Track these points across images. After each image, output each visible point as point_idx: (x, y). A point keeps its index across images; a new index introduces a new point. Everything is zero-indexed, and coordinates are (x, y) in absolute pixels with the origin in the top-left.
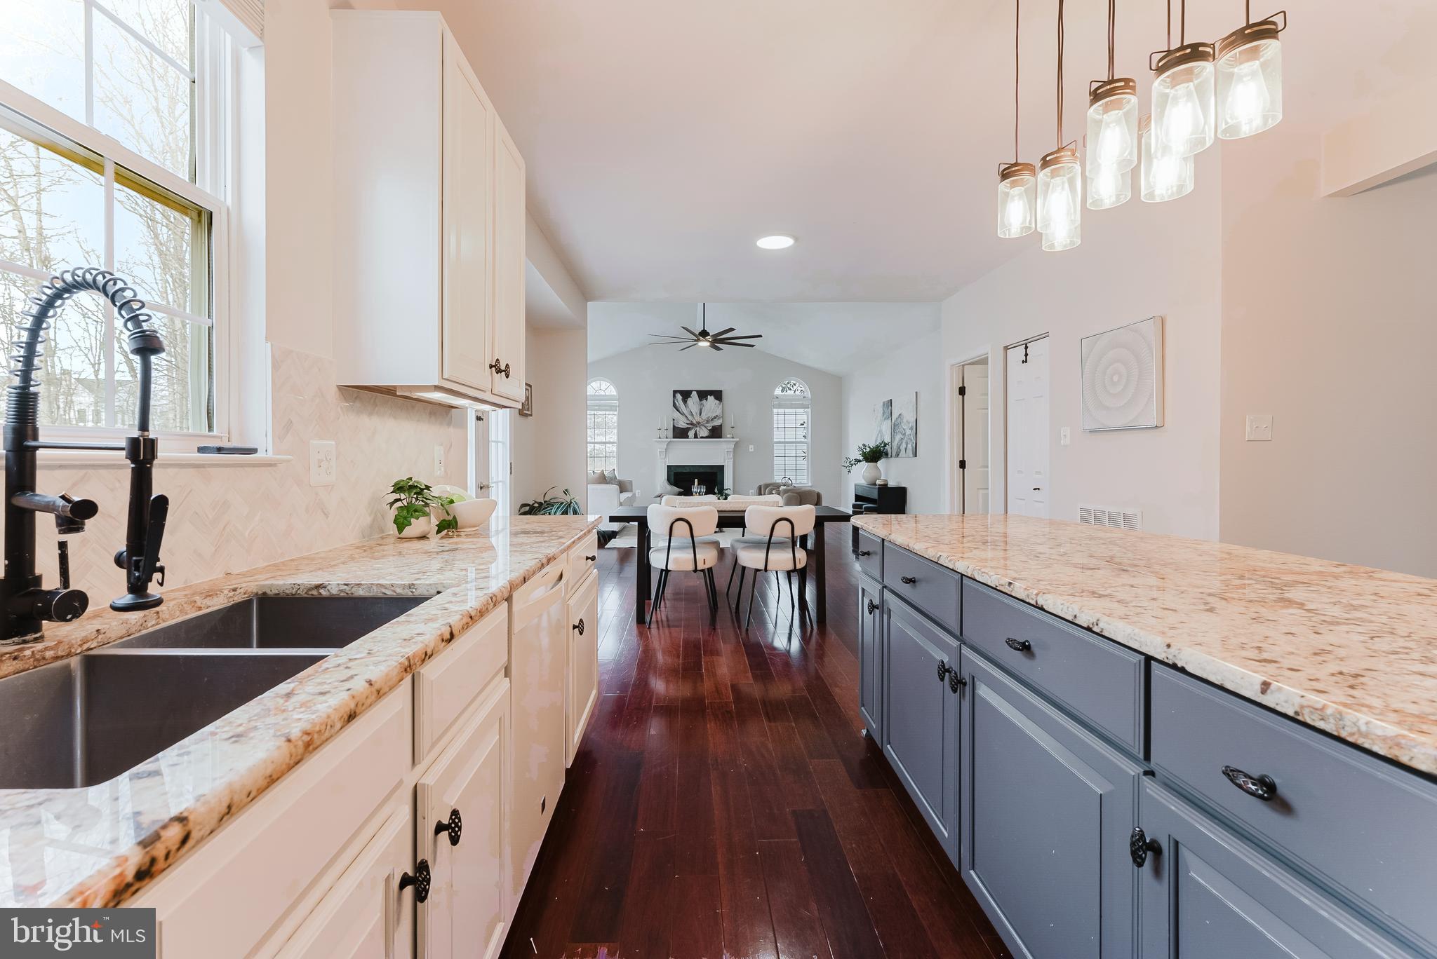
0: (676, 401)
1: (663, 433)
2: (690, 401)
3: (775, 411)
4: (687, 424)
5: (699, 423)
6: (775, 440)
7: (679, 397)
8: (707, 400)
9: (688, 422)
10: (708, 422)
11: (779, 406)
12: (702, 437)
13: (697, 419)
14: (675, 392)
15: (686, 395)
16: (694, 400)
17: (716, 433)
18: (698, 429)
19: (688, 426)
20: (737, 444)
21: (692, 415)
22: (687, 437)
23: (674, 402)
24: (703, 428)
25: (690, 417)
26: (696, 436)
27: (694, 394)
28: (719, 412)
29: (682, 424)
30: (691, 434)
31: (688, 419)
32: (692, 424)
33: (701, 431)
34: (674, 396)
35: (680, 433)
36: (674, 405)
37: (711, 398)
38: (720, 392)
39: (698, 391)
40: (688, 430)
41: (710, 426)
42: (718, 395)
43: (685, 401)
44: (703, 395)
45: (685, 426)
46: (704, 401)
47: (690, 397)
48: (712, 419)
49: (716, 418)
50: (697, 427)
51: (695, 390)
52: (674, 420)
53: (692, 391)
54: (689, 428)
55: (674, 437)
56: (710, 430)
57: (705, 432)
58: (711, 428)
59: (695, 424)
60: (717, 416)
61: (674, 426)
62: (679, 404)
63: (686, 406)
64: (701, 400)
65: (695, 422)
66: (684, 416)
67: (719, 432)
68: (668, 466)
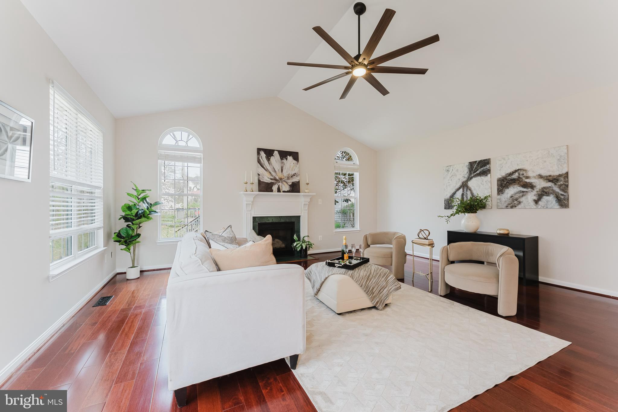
0: (260, 158)
1: (249, 187)
2: (272, 159)
4: (271, 179)
5: (281, 179)
7: (263, 154)
8: (287, 159)
9: (272, 178)
10: (288, 178)
11: (339, 169)
12: (284, 192)
13: (279, 175)
14: (259, 150)
15: (269, 153)
16: (276, 158)
17: (295, 188)
18: (280, 184)
19: (273, 181)
20: (311, 198)
21: (275, 171)
22: (272, 191)
23: (258, 158)
24: (284, 183)
25: (273, 173)
26: (279, 190)
27: (276, 153)
28: (296, 171)
29: (266, 179)
30: (275, 188)
31: (272, 175)
32: (275, 179)
33: (284, 187)
34: (258, 153)
35: (265, 187)
36: (259, 161)
37: (290, 158)
38: (297, 154)
39: (279, 151)
40: (271, 184)
41: (290, 182)
42: (295, 156)
43: (268, 159)
44: (284, 155)
45: (269, 181)
46: (285, 161)
47: (273, 156)
48: (292, 177)
49: (294, 175)
50: (279, 182)
51: (276, 150)
52: (259, 175)
53: (274, 150)
54: (273, 183)
55: (260, 191)
56: (290, 185)
57: (286, 187)
58: (291, 184)
59: (278, 180)
60: (295, 174)
61: (259, 181)
62: (263, 161)
63: (269, 163)
64: (282, 159)
65: (277, 178)
66: (268, 172)
67: (297, 187)
68: (253, 218)
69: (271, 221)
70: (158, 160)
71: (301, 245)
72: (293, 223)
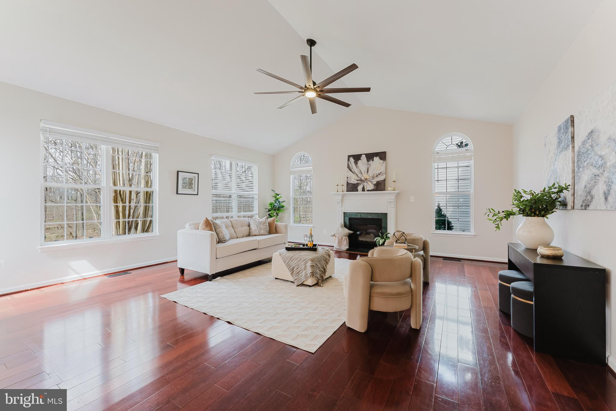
0: (350, 164)
1: (340, 188)
2: (360, 162)
3: (436, 165)
4: (357, 180)
5: (366, 179)
6: (436, 191)
7: (352, 160)
8: (373, 160)
9: (358, 179)
10: (373, 178)
11: (440, 160)
12: (368, 191)
13: (365, 176)
14: (349, 156)
15: (357, 158)
16: (363, 162)
17: (380, 186)
18: (365, 184)
19: (358, 182)
20: (398, 195)
21: (361, 173)
22: (357, 191)
23: (348, 163)
24: (369, 183)
25: (360, 175)
26: (363, 190)
27: (364, 158)
28: (383, 170)
29: (353, 181)
30: (360, 188)
31: (358, 177)
32: (361, 180)
33: (368, 186)
34: (349, 160)
35: (352, 188)
36: (349, 167)
37: (376, 159)
38: (384, 153)
39: (365, 154)
40: (357, 185)
41: (375, 181)
42: (382, 156)
43: (356, 163)
44: (370, 157)
45: (356, 182)
46: (371, 162)
47: (360, 159)
48: (377, 176)
49: (379, 175)
50: (364, 182)
51: (364, 154)
52: (347, 178)
53: (362, 155)
54: (359, 183)
55: (347, 191)
56: (374, 185)
57: (371, 186)
58: (375, 183)
59: (363, 181)
60: (381, 173)
61: (347, 182)
62: (352, 165)
63: (356, 167)
64: (368, 161)
65: (363, 179)
66: (355, 175)
67: (382, 185)
68: (344, 213)
70: (291, 176)
72: (380, 220)
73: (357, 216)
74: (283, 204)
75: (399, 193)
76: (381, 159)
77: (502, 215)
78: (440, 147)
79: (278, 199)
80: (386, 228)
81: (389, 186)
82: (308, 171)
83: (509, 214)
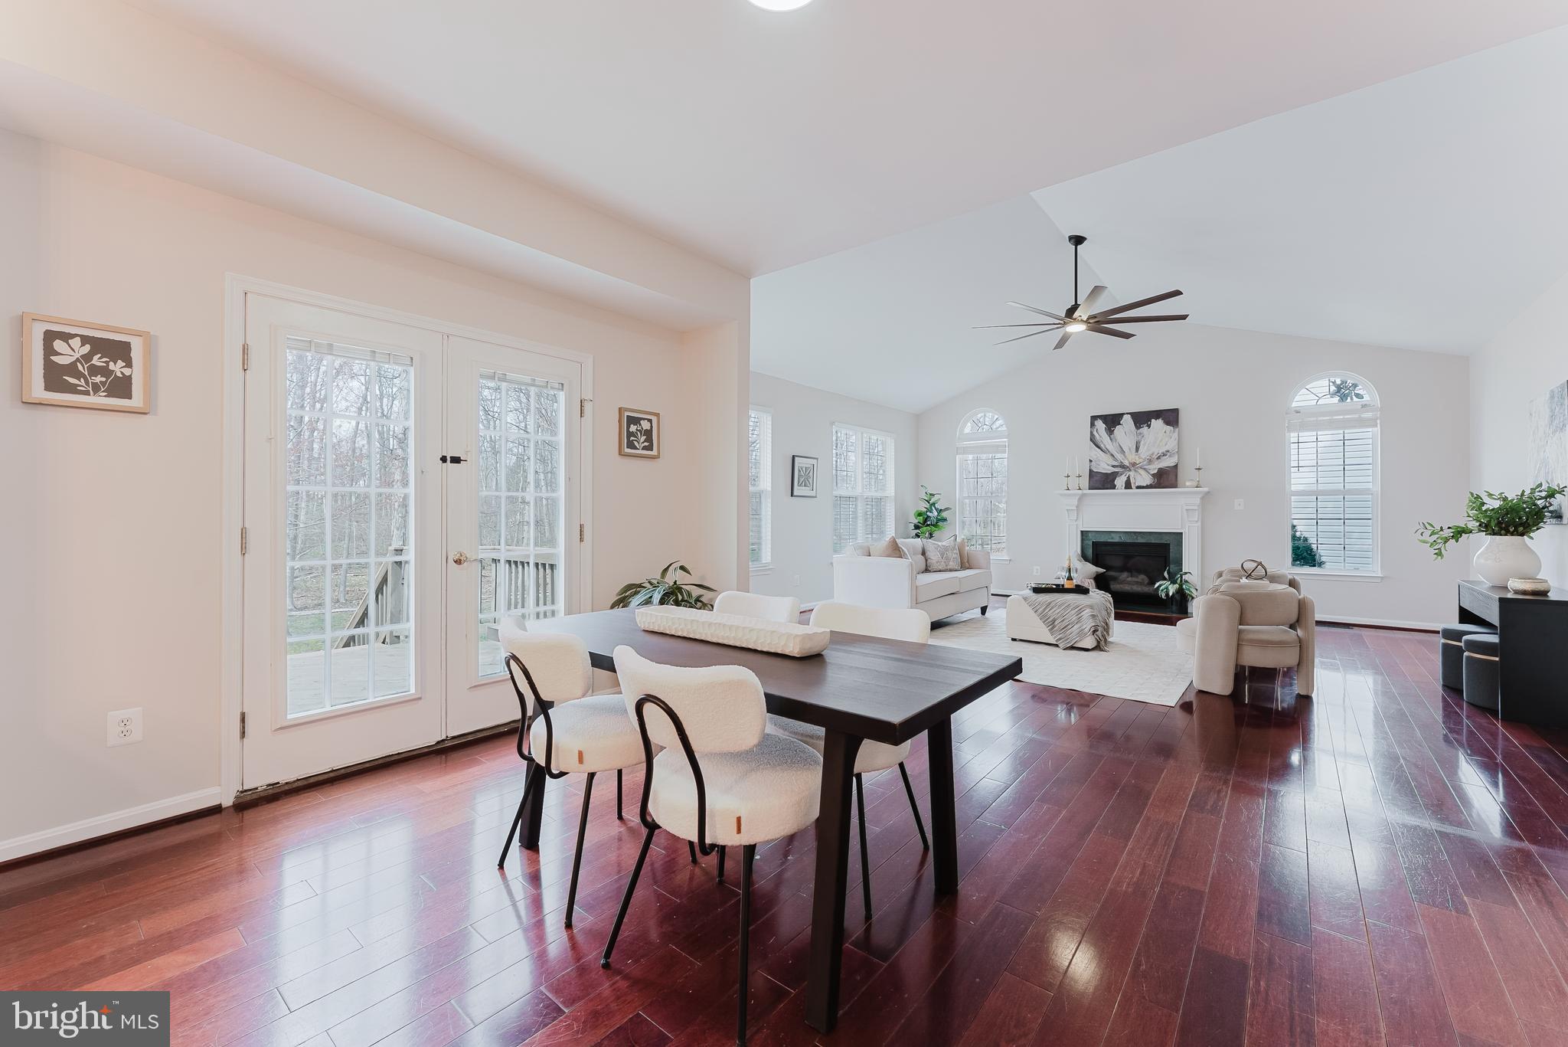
0: (1095, 433)
1: (1074, 482)
2: (1118, 430)
3: (1293, 436)
4: (1113, 466)
5: (1134, 464)
6: (1294, 488)
7: (1100, 425)
8: (1149, 426)
9: (1116, 463)
10: (1150, 461)
11: (1303, 427)
12: (1138, 487)
13: (1131, 457)
14: (1094, 418)
15: (1112, 421)
16: (1126, 429)
17: (1165, 479)
18: (1132, 474)
19: (1116, 470)
20: (1206, 497)
21: (1123, 452)
22: (1114, 487)
23: (1091, 432)
24: (1141, 471)
25: (1119, 456)
26: (1128, 485)
27: (1127, 420)
28: (1172, 445)
29: (1105, 466)
30: (1120, 482)
31: (1116, 460)
32: (1123, 466)
33: (1138, 478)
34: (1092, 425)
35: (1103, 481)
36: (1093, 439)
37: (1158, 424)
38: (1176, 411)
39: (1131, 414)
40: (1114, 475)
41: (1154, 469)
42: (1171, 417)
43: (1110, 431)
44: (1142, 419)
45: (1110, 470)
46: (1144, 430)
47: (1119, 424)
48: (1159, 458)
49: (1164, 455)
50: (1130, 470)
51: (1127, 414)
52: (1091, 461)
53: (1123, 414)
54: (1117, 473)
55: (1090, 488)
56: (1153, 475)
57: (1147, 480)
58: (1156, 472)
59: (1128, 467)
60: (1168, 451)
61: (1090, 471)
62: (1100, 436)
63: (1111, 439)
64: (1138, 426)
65: (1126, 463)
66: (1109, 455)
67: (1172, 477)
68: (1082, 532)
69: (1116, 539)
70: (957, 456)
71: (1167, 588)
72: (1165, 547)
73: (1112, 538)
74: (944, 514)
75: (1208, 493)
76: (1168, 423)
77: (1447, 533)
78: (1302, 399)
79: (934, 504)
80: (1179, 563)
81: (1186, 475)
82: (998, 446)
83: (1459, 532)
